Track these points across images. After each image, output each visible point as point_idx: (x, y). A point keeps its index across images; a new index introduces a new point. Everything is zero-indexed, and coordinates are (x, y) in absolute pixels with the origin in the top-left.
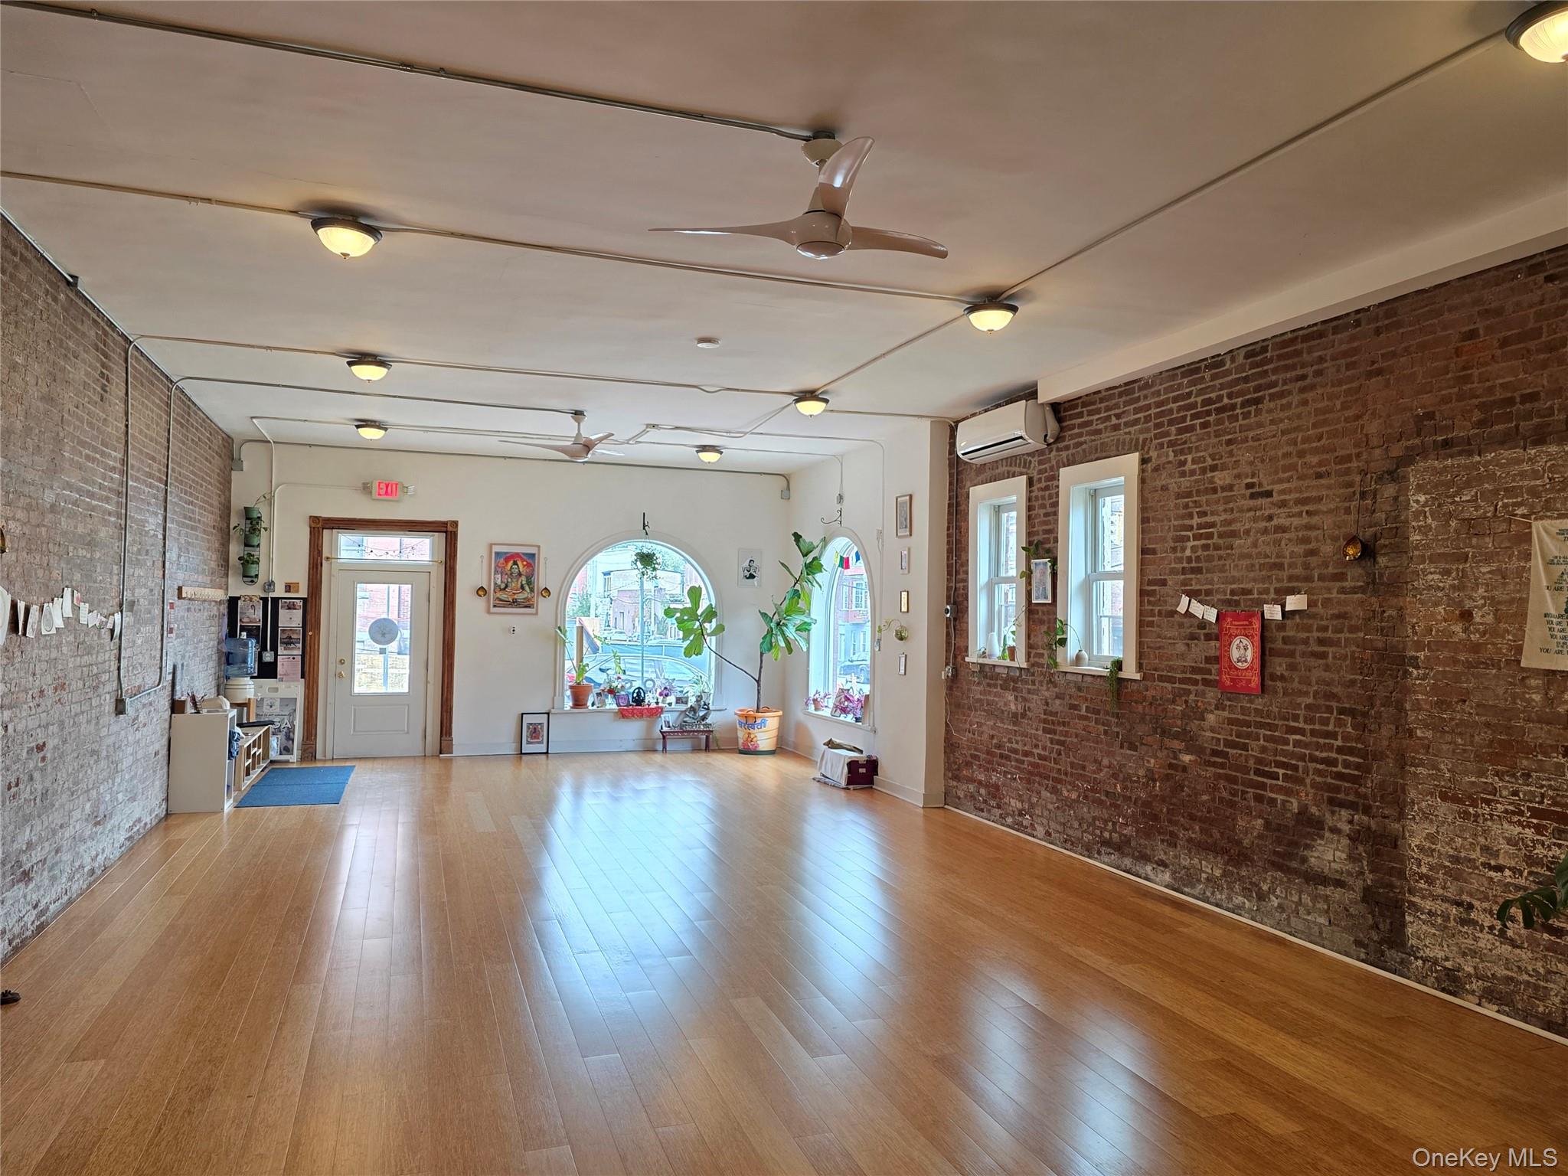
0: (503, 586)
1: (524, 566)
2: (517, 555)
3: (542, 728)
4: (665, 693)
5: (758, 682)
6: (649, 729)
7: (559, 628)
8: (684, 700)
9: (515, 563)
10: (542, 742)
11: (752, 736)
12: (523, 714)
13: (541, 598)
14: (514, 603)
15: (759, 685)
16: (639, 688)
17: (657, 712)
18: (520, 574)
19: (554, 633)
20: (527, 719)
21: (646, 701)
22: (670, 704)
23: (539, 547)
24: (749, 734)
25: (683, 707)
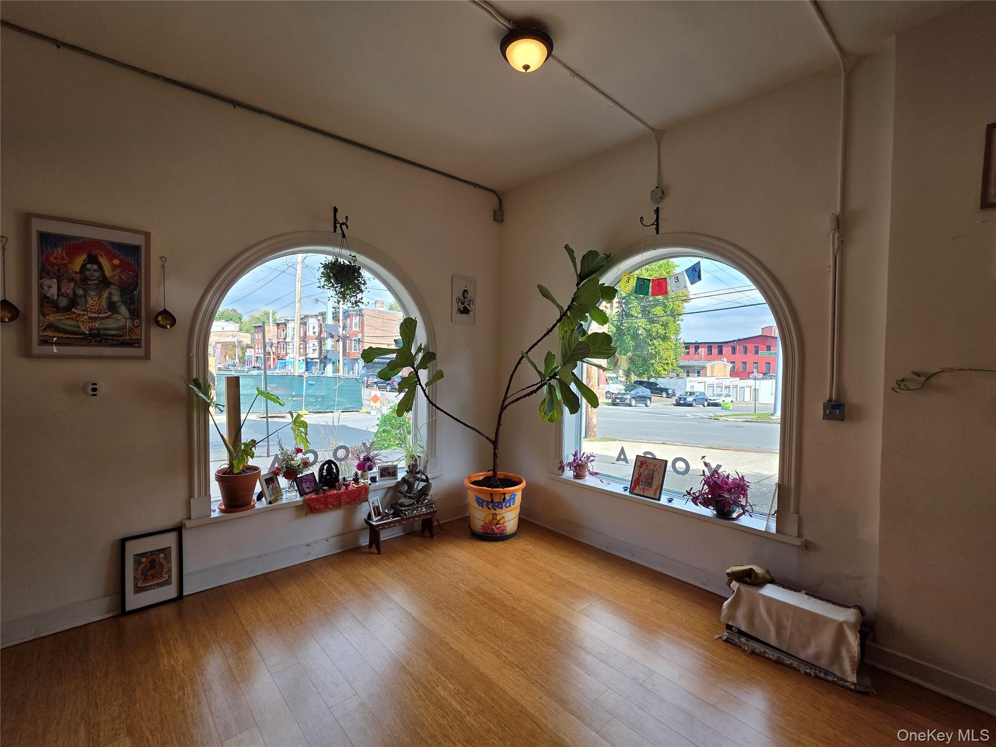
0: (63, 302)
1: (114, 267)
2: (97, 244)
3: (168, 558)
4: (366, 464)
5: (495, 443)
6: (348, 519)
7: (196, 383)
8: (391, 471)
9: (92, 259)
10: (168, 582)
11: (498, 518)
12: (123, 541)
13: (155, 331)
14: (97, 338)
15: (495, 448)
16: (329, 462)
17: (361, 494)
18: (105, 282)
19: (183, 390)
20: (133, 549)
21: (341, 477)
22: (373, 479)
23: (147, 235)
24: (495, 514)
25: (390, 482)
